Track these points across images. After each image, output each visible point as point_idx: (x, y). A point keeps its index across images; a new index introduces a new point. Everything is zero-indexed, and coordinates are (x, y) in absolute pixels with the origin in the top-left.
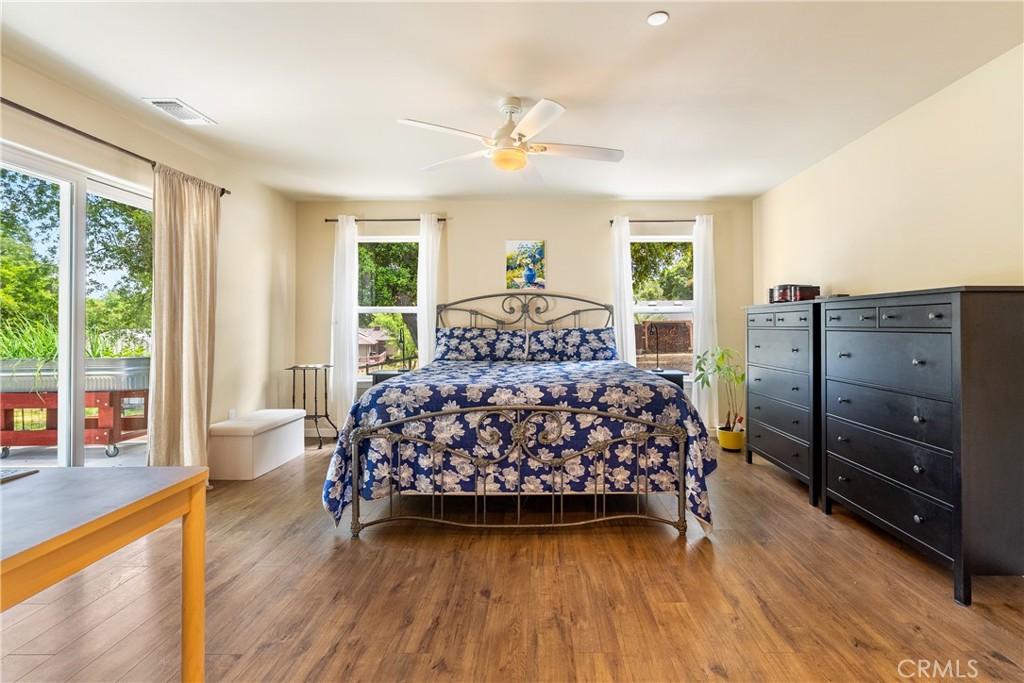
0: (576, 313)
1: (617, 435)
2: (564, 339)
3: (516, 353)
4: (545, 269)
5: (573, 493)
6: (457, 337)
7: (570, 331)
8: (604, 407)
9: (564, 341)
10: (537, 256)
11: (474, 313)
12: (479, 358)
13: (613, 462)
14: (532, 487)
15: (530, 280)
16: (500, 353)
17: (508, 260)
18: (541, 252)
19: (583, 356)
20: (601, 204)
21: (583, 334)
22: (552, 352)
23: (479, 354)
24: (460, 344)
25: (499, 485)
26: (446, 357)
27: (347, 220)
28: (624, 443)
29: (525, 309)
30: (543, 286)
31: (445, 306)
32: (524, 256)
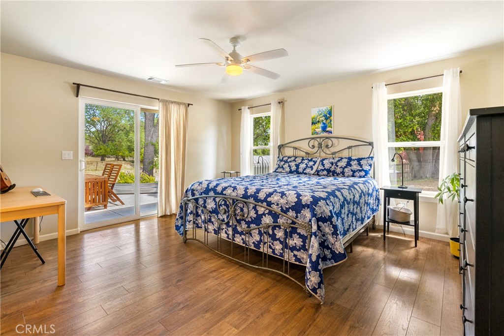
0: (349, 148)
1: (275, 221)
2: (336, 163)
3: (308, 170)
4: (332, 122)
5: (255, 249)
6: (284, 161)
7: (342, 158)
8: (269, 204)
9: (336, 165)
10: (328, 115)
11: (295, 148)
12: (291, 172)
13: (273, 237)
14: (238, 240)
15: (324, 129)
16: (300, 170)
17: (312, 119)
18: (330, 113)
19: (346, 174)
20: (367, 77)
21: (350, 159)
22: (329, 171)
23: (291, 170)
24: (284, 164)
25: (227, 235)
26: (277, 171)
27: (245, 108)
28: (279, 227)
29: (320, 145)
30: (331, 133)
31: (282, 145)
32: (322, 116)
